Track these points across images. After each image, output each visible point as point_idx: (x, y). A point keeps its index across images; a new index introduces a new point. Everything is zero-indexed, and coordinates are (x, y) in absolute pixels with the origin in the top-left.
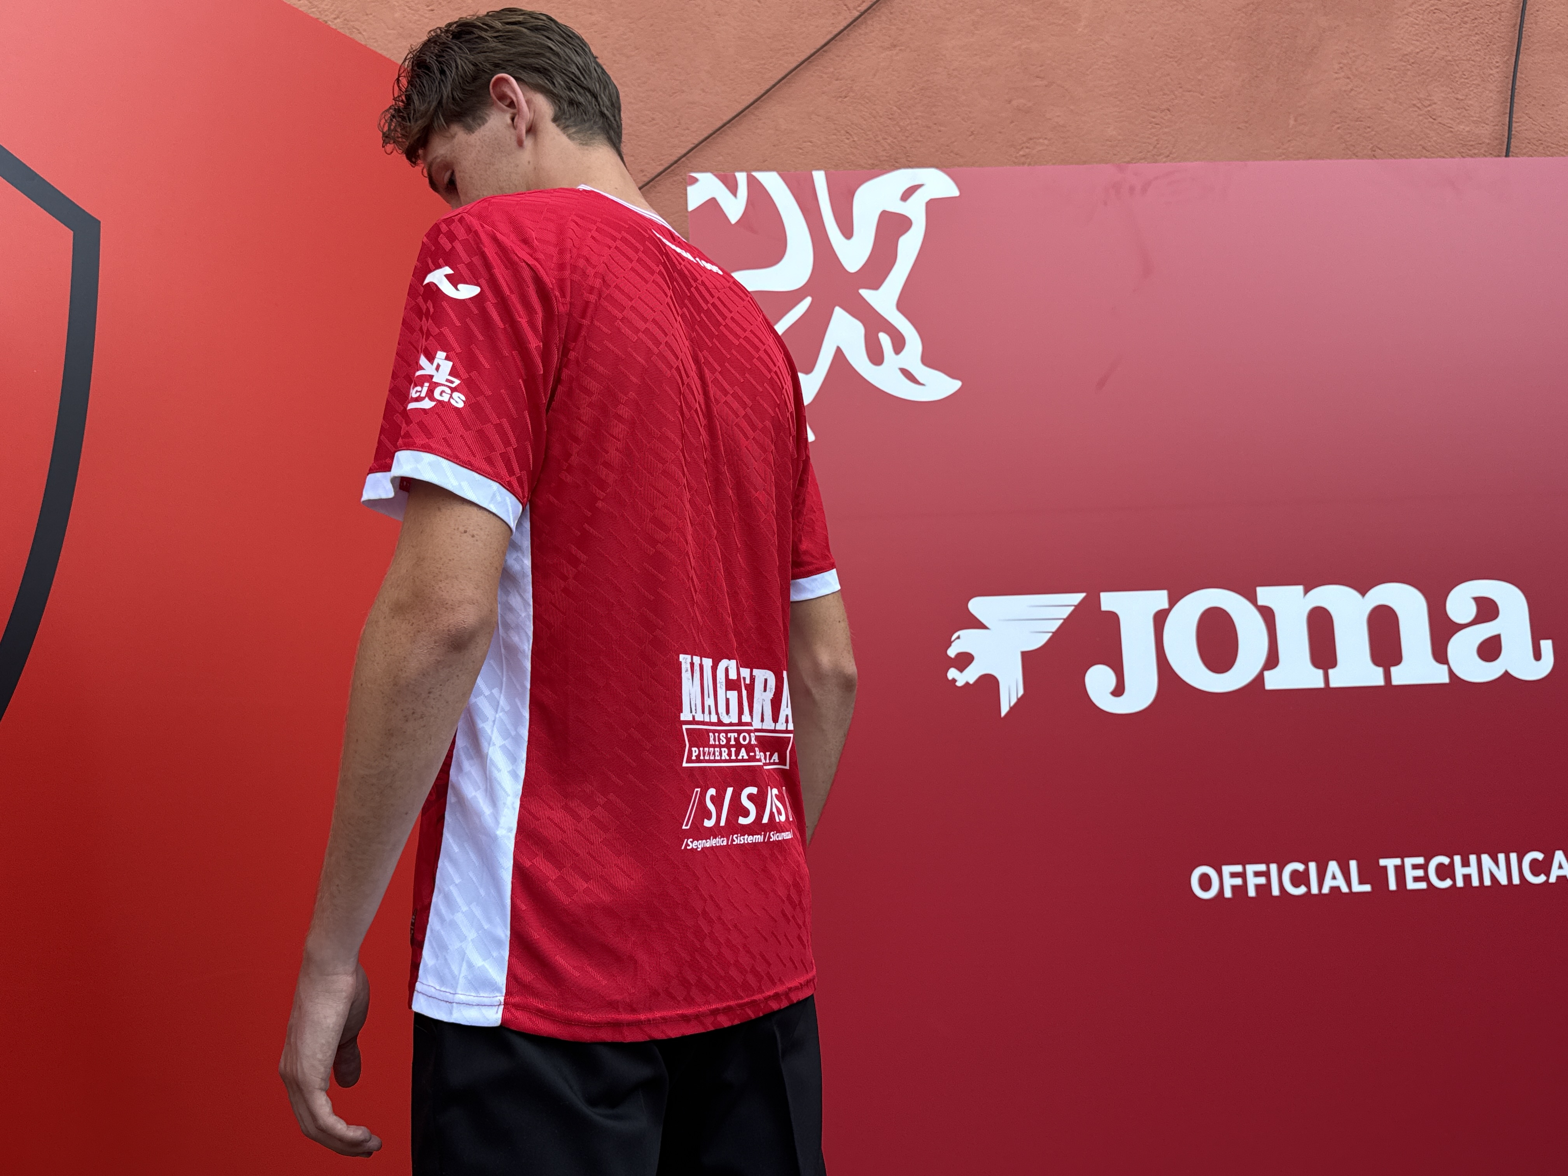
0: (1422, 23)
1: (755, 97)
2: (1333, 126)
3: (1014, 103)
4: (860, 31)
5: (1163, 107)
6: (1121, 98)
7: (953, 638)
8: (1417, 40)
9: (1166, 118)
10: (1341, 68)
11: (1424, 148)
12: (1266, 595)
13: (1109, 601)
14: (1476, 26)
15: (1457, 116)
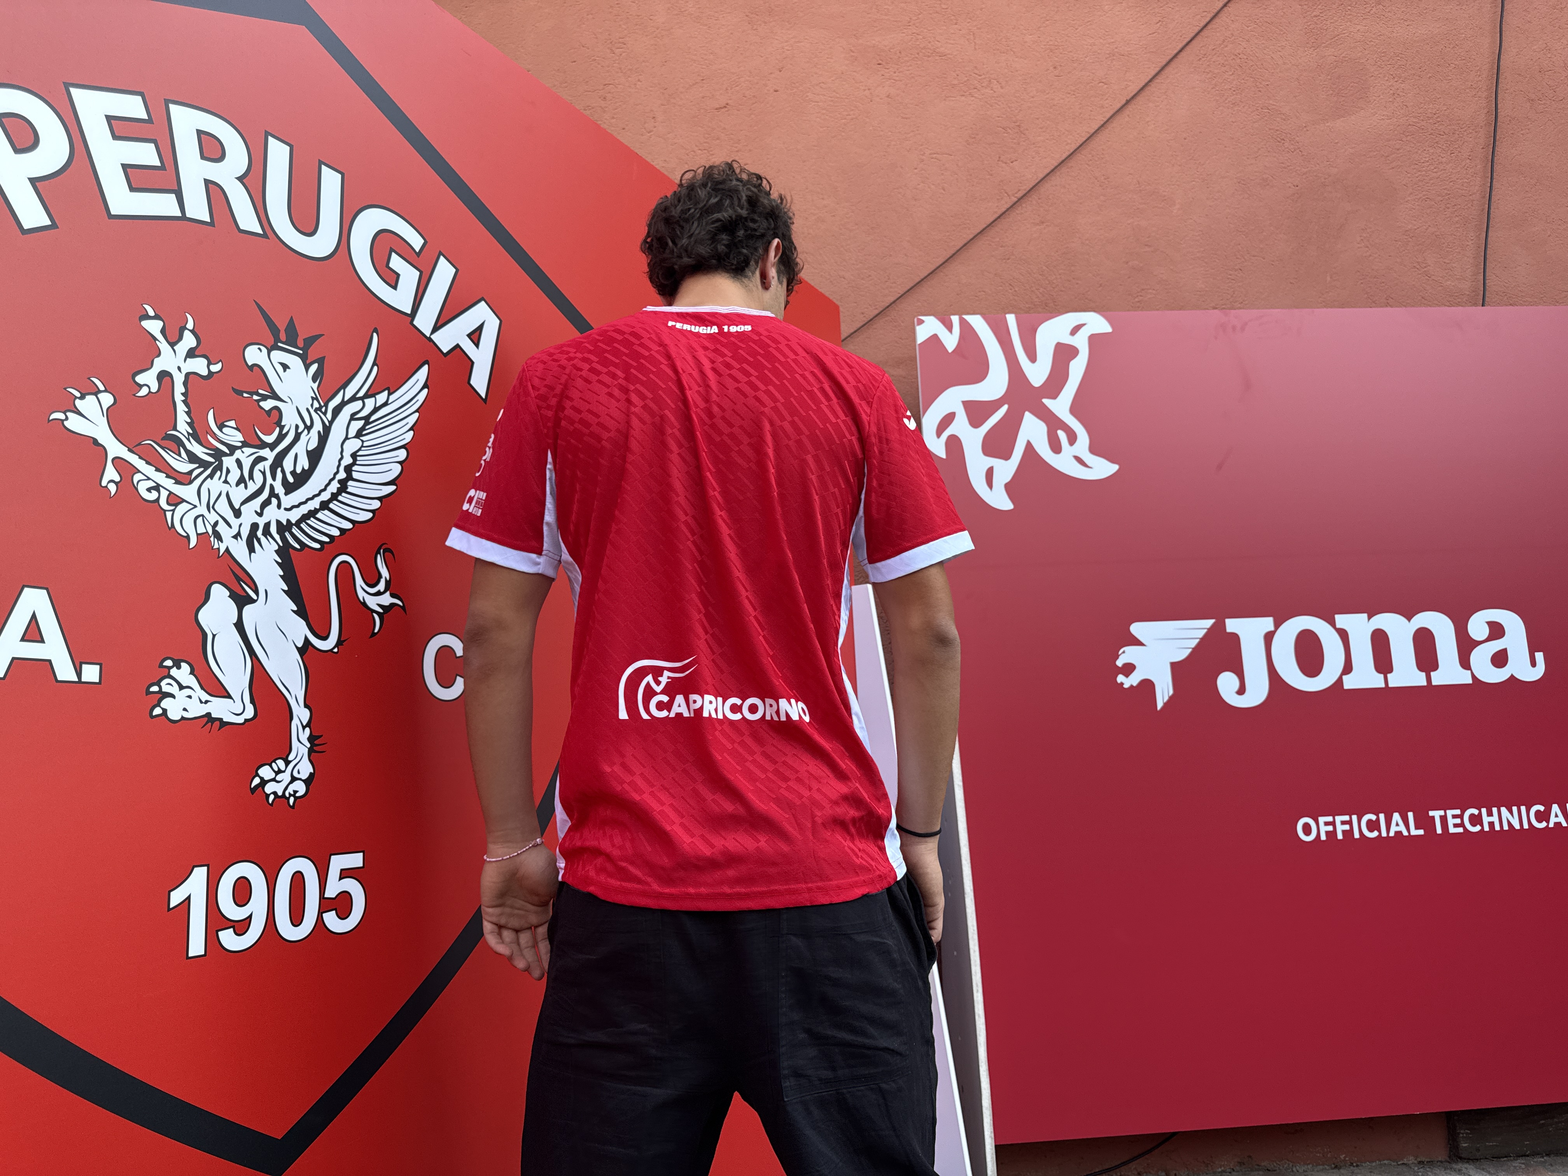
0: (1418, 207)
1: (943, 260)
2: (1357, 282)
3: (1130, 263)
4: (1018, 212)
5: (1237, 268)
6: (1206, 260)
7: (1121, 652)
8: (1415, 220)
9: (1238, 275)
10: (1362, 240)
11: (1423, 298)
12: (1342, 620)
13: (1232, 625)
14: (1456, 211)
15: (1445, 275)
